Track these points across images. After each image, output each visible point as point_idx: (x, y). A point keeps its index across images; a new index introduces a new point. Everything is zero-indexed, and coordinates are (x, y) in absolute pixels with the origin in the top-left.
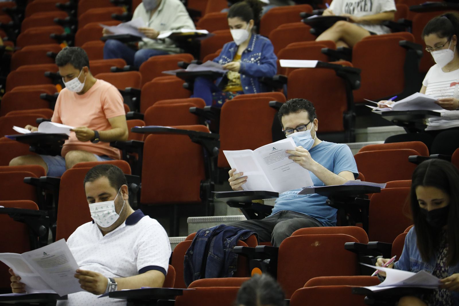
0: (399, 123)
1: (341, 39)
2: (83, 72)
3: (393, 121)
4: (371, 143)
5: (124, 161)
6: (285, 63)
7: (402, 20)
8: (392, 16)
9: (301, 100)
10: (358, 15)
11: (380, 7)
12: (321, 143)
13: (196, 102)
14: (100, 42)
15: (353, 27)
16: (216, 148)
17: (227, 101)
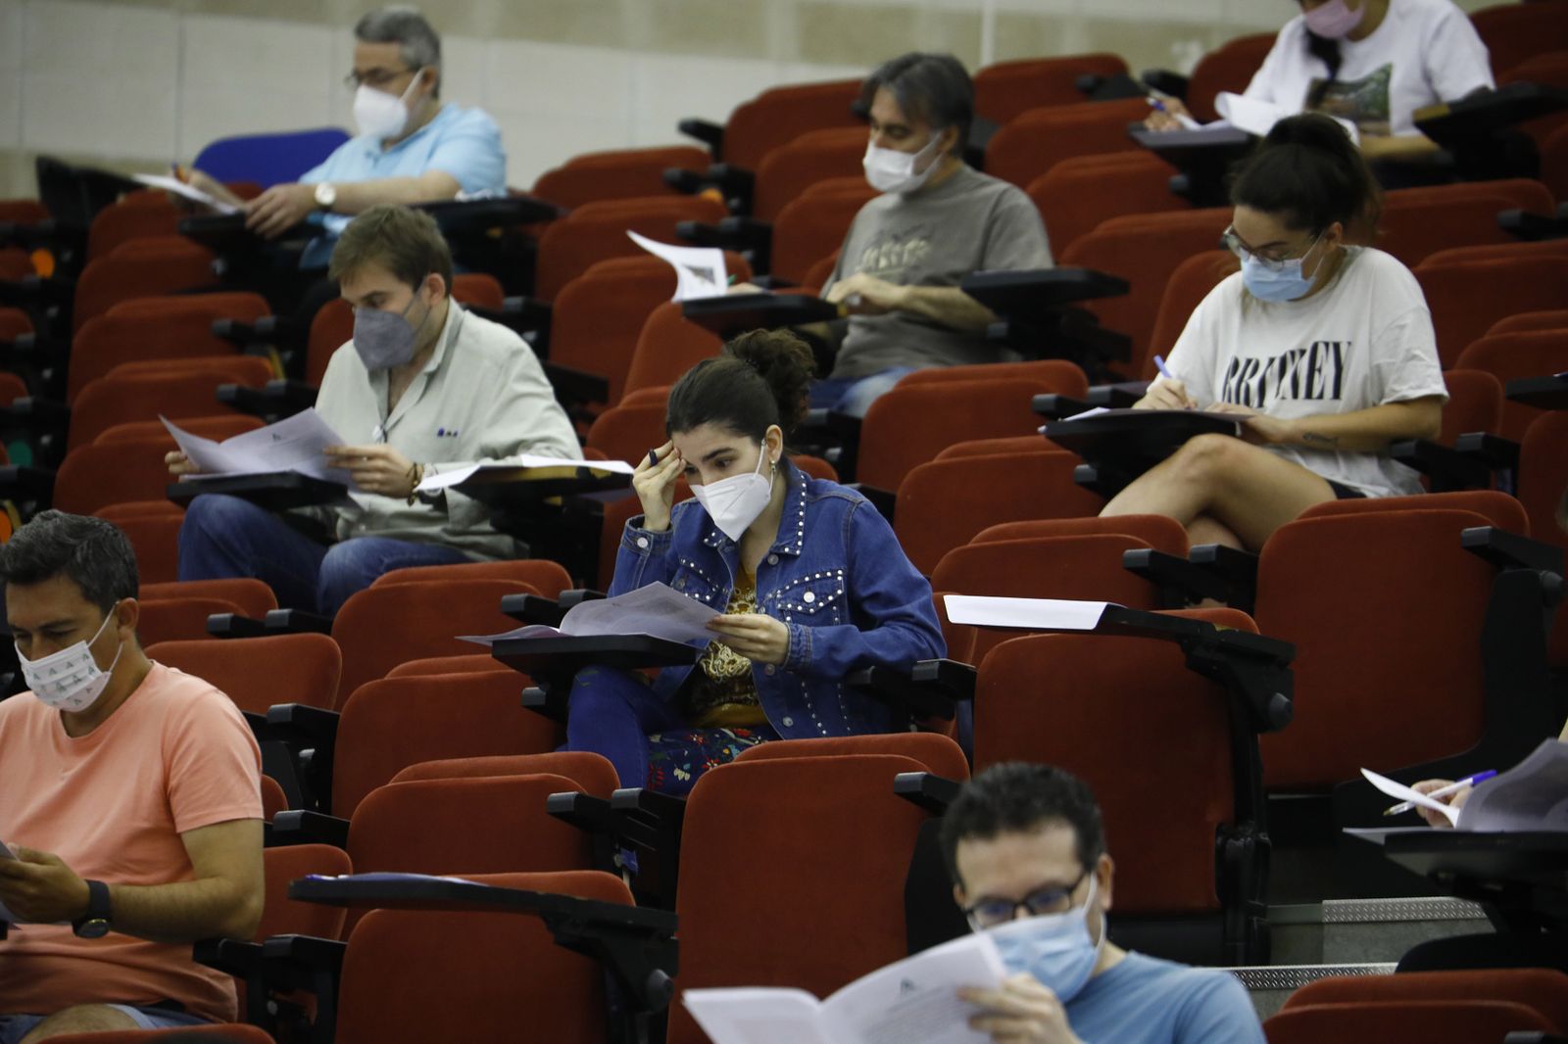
0: (1462, 886)
1: (1209, 511)
2: (116, 622)
3: (1433, 875)
4: (1338, 968)
5: (252, 1029)
6: (963, 609)
7: (1473, 438)
8: (1433, 417)
9: (1046, 774)
10: (1282, 411)
11: (1377, 378)
12: (1122, 963)
13: (576, 769)
14: (167, 504)
15: (1262, 462)
16: (663, 975)
17: (713, 766)
